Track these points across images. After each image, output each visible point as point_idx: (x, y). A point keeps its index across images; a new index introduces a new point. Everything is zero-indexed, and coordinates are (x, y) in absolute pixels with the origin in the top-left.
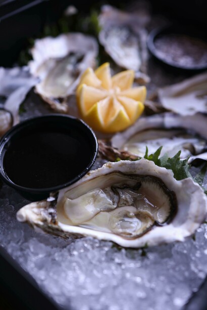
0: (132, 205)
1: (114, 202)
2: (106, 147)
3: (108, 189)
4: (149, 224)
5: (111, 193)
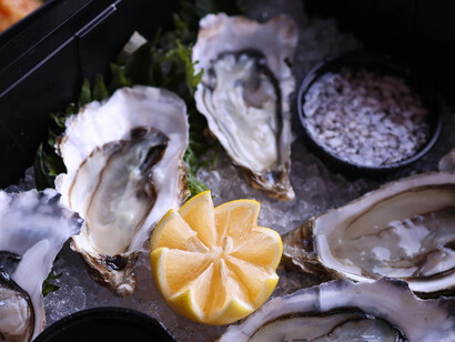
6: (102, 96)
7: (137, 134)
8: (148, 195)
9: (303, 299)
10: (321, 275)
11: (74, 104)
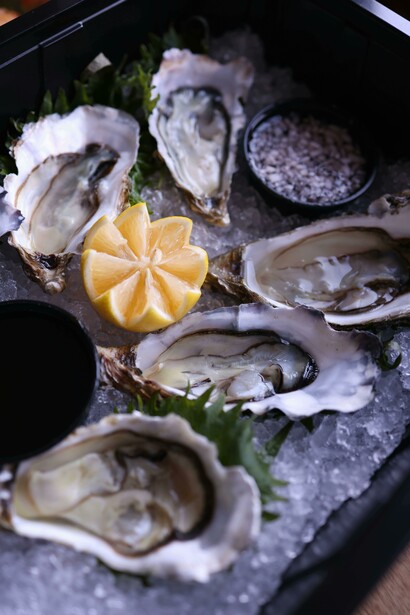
0: (147, 488)
1: (115, 480)
2: (122, 366)
3: (111, 454)
4: (164, 532)
5: (114, 463)
6: (64, 110)
7: (92, 149)
8: (92, 204)
9: (222, 317)
10: (243, 297)
11: (36, 113)
